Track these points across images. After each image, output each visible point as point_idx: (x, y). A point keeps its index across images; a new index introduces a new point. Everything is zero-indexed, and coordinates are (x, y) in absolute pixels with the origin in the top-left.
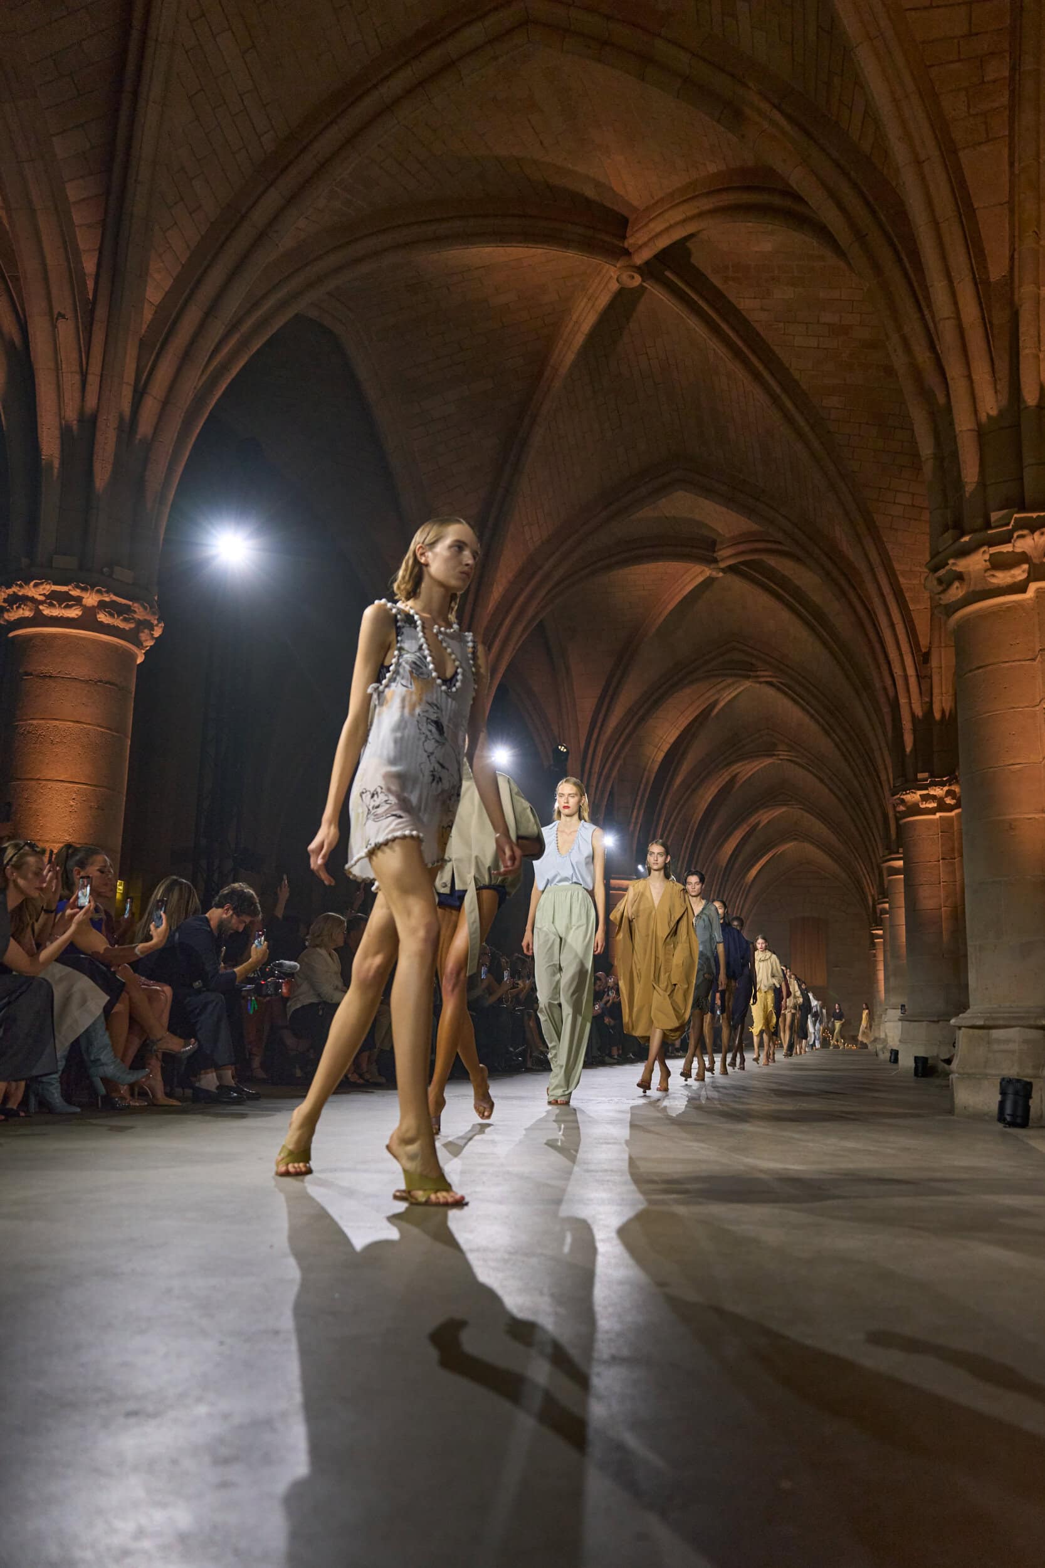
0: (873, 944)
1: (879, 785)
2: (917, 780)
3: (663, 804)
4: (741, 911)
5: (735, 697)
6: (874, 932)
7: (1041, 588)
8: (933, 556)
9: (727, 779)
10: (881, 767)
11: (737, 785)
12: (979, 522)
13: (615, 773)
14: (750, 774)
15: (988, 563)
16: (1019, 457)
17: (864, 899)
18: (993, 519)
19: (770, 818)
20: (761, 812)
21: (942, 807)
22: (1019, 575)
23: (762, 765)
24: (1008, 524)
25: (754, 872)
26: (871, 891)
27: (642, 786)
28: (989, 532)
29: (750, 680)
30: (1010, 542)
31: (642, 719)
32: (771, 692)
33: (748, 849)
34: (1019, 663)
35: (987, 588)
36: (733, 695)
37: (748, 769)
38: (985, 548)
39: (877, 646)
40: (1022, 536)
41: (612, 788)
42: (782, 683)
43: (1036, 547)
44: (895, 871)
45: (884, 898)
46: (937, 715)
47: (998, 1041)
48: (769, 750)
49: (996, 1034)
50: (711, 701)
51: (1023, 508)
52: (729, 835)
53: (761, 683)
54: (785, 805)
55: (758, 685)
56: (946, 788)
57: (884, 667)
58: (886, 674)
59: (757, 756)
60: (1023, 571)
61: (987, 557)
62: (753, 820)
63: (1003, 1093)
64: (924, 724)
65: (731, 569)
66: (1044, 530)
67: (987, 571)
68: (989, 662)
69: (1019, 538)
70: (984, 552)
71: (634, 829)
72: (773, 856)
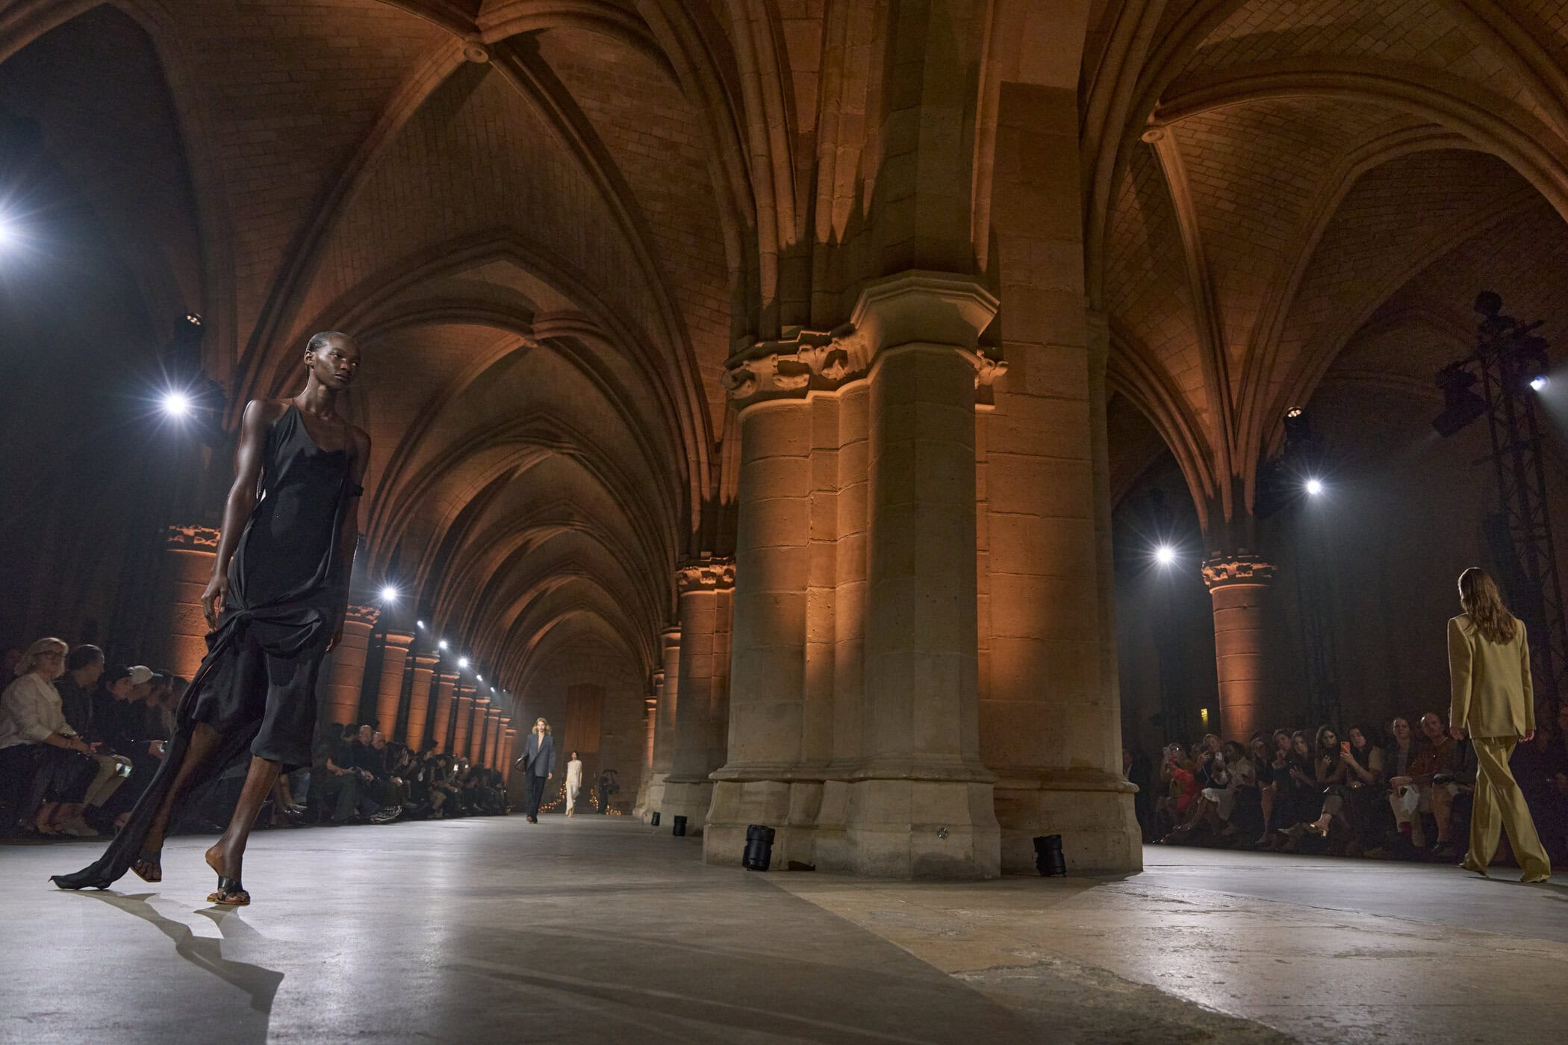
0: (647, 713)
2: (700, 557)
4: (521, 675)
5: (535, 466)
6: (648, 702)
7: (818, 396)
8: (730, 356)
9: (519, 544)
11: (530, 550)
12: (772, 332)
13: (404, 527)
14: (542, 541)
15: (776, 369)
16: (809, 283)
17: (642, 670)
18: (782, 332)
19: (558, 586)
20: (550, 579)
21: (720, 584)
22: (801, 383)
23: (557, 533)
24: (795, 338)
25: (537, 638)
26: (649, 662)
27: (432, 543)
28: (780, 342)
29: (553, 450)
30: (795, 352)
32: (572, 464)
33: (534, 614)
34: (793, 459)
35: (774, 390)
36: (534, 463)
37: (540, 536)
38: (775, 356)
39: (676, 432)
40: (805, 350)
41: (400, 540)
42: (582, 456)
43: (816, 361)
44: (672, 643)
45: (661, 668)
46: (723, 501)
47: (750, 793)
48: (564, 520)
49: (748, 786)
50: (510, 467)
51: (807, 326)
53: (563, 454)
54: (575, 574)
55: (560, 456)
56: (725, 567)
57: (680, 452)
58: (681, 458)
59: (553, 524)
60: (805, 380)
61: (776, 363)
62: (542, 586)
63: (749, 840)
64: (711, 507)
65: (546, 342)
66: (824, 347)
67: (774, 375)
68: (770, 454)
69: (803, 350)
70: (774, 358)
71: (419, 585)
72: (558, 624)
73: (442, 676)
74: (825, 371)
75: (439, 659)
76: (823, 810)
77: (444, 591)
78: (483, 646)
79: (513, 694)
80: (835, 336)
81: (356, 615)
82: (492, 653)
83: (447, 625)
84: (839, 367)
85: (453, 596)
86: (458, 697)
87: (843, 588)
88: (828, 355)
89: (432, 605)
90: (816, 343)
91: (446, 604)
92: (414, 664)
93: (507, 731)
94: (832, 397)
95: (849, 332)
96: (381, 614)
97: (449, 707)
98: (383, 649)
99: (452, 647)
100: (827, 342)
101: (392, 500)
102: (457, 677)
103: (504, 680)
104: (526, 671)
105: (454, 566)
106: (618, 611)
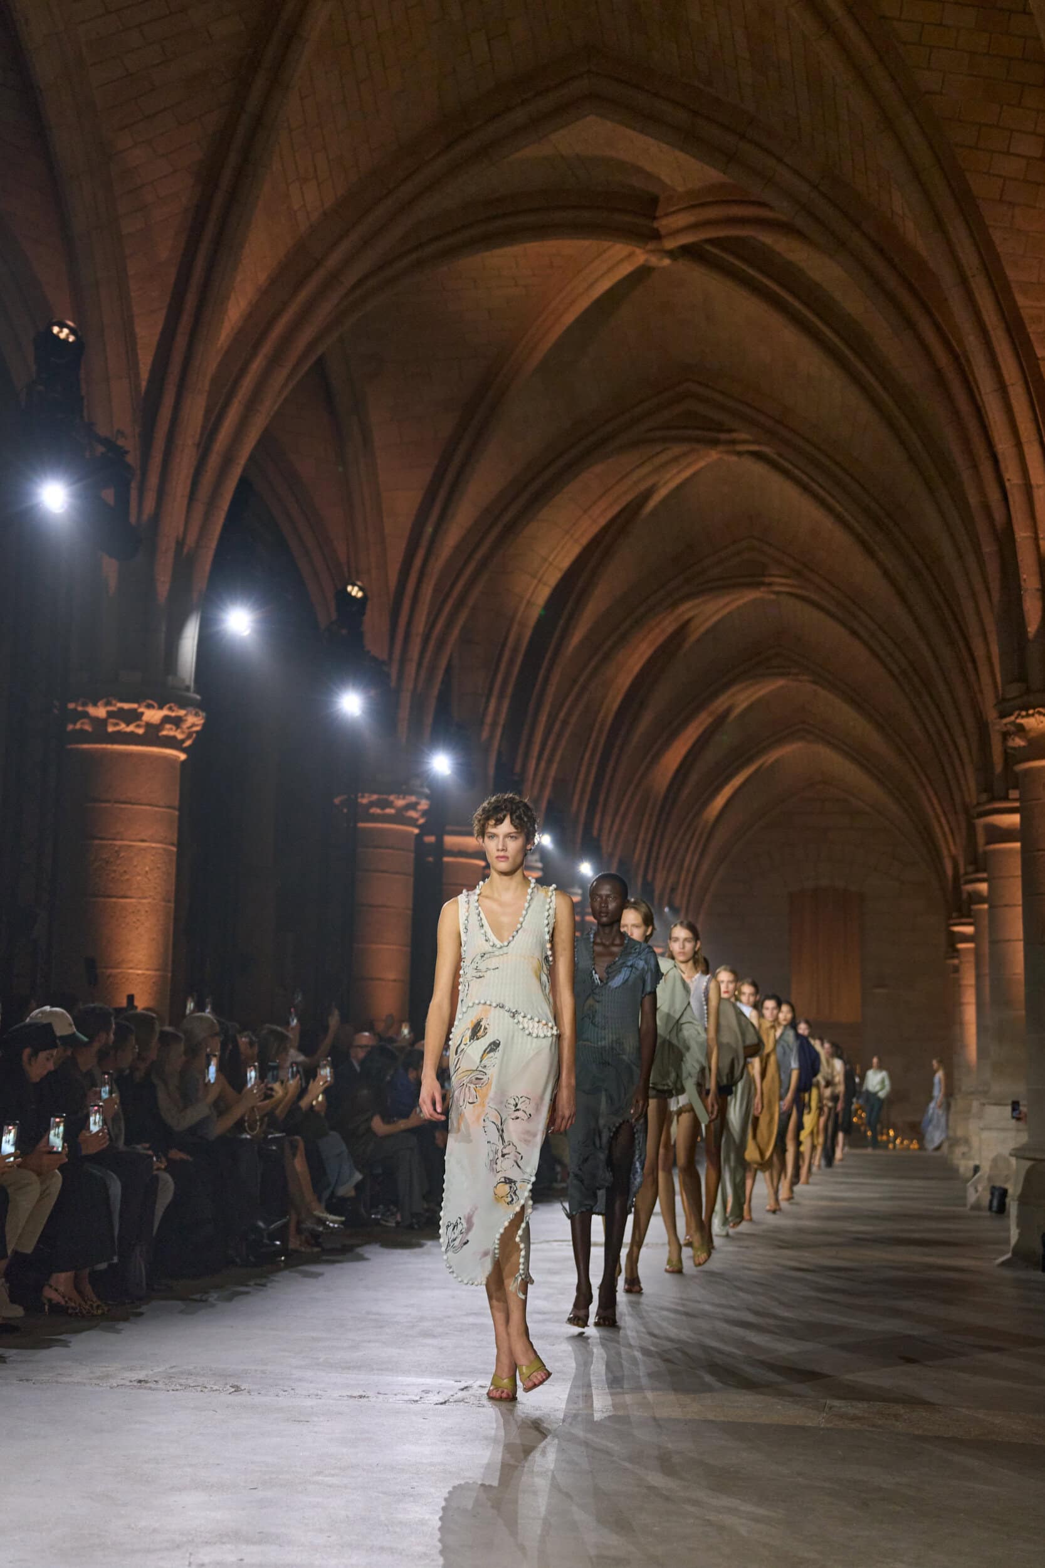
0: (955, 952)
1: (970, 665)
3: (547, 679)
4: (695, 876)
5: (689, 480)
6: (957, 929)
9: (670, 630)
10: (973, 629)
11: (693, 638)
13: (456, 632)
14: (715, 619)
17: (935, 858)
19: (753, 698)
20: (738, 688)
23: (740, 602)
25: (720, 801)
26: (952, 849)
27: (508, 654)
29: (721, 448)
31: (511, 529)
32: (759, 469)
33: (710, 757)
36: (686, 474)
37: (711, 611)
39: (973, 425)
41: (451, 657)
45: (977, 871)
48: (753, 577)
50: (643, 487)
52: (674, 734)
53: (739, 454)
54: (782, 675)
55: (734, 458)
57: (986, 469)
59: (734, 586)
62: (720, 703)
65: (689, 252)
71: (491, 737)
72: (756, 771)
75: (542, 869)
77: (538, 739)
78: (618, 833)
79: (683, 913)
81: (388, 810)
82: (636, 841)
83: (549, 802)
85: (555, 749)
91: (543, 765)
96: (431, 806)
98: (439, 864)
99: (563, 843)
101: (429, 586)
103: (664, 889)
104: (705, 867)
105: (551, 690)
106: (876, 741)
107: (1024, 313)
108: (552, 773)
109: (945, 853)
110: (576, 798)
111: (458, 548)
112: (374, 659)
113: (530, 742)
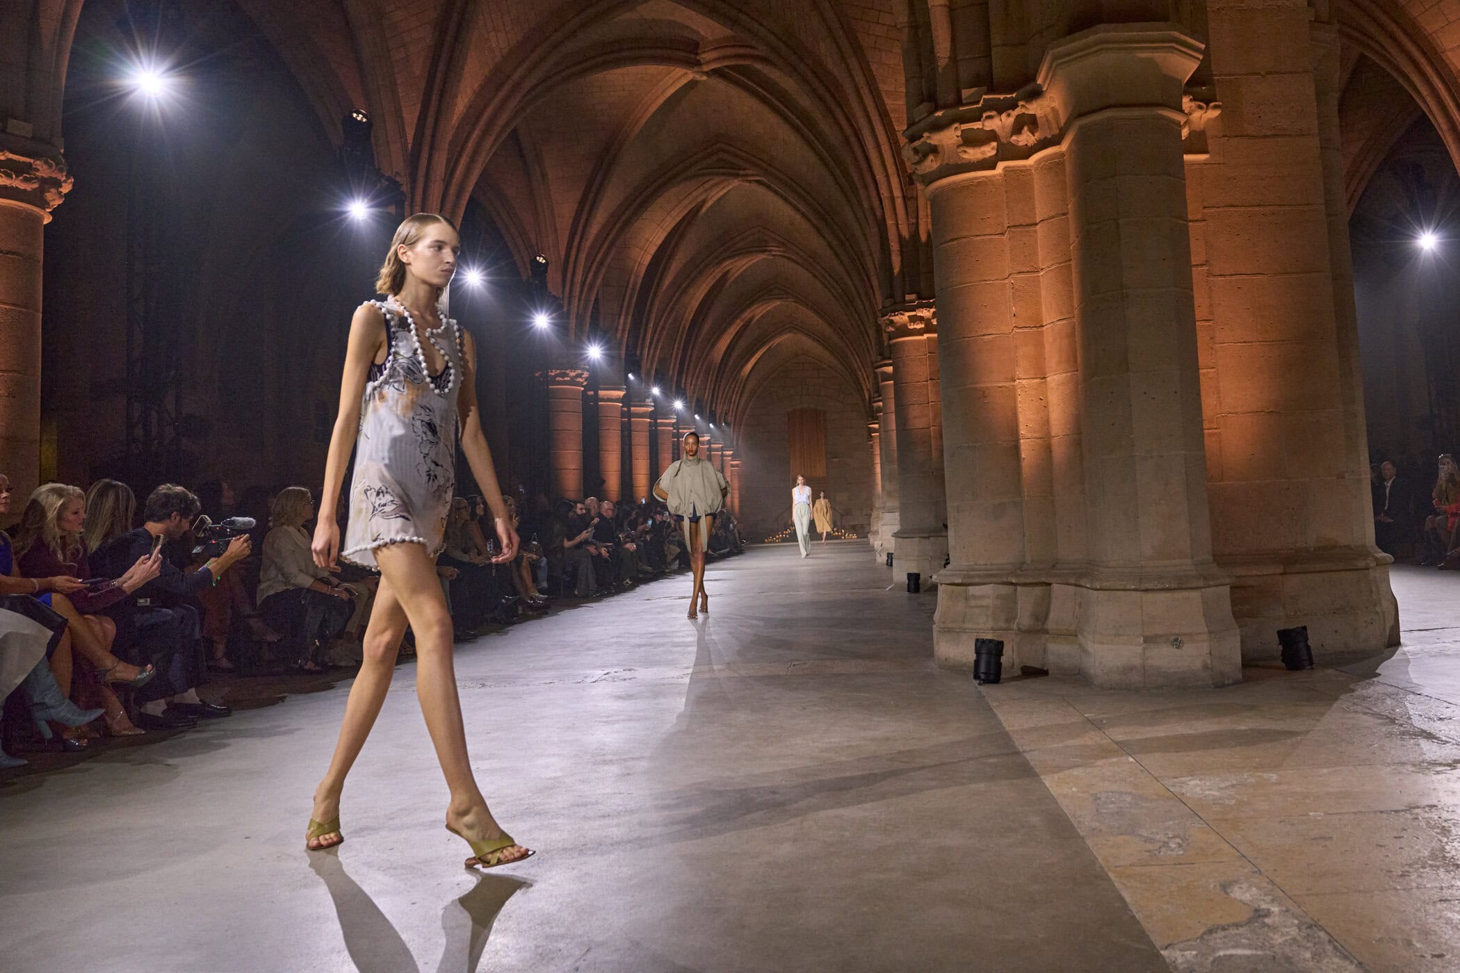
0: (871, 437)
2: (904, 301)
3: (652, 304)
4: (738, 405)
5: (724, 195)
6: (871, 426)
7: (1008, 166)
8: (910, 125)
9: (718, 277)
11: (730, 281)
12: (951, 98)
13: (599, 281)
14: (741, 270)
15: (960, 138)
16: (987, 36)
17: (860, 390)
18: (963, 97)
19: (763, 312)
20: (756, 306)
21: (929, 329)
22: (989, 152)
23: (753, 261)
24: (978, 102)
25: (749, 366)
26: (867, 385)
27: (629, 291)
28: (961, 108)
29: (740, 179)
30: (980, 120)
31: (627, 223)
32: (759, 189)
33: (742, 343)
34: (989, 237)
35: (959, 163)
36: (721, 194)
37: (740, 266)
38: (957, 125)
39: (864, 166)
40: (990, 117)
41: (597, 294)
42: (771, 182)
43: (1003, 128)
44: (886, 377)
45: (879, 396)
46: (923, 237)
47: (975, 597)
48: (761, 247)
49: (973, 590)
50: (699, 200)
51: (991, 90)
52: (724, 331)
53: (750, 182)
54: (779, 298)
55: (748, 184)
56: (933, 310)
57: (872, 187)
58: (874, 193)
59: (751, 252)
60: (993, 149)
61: (959, 133)
62: (747, 315)
63: (978, 652)
64: (911, 246)
65: (716, 73)
66: (1010, 111)
67: (959, 146)
68: (965, 234)
69: (987, 118)
70: (956, 128)
71: (622, 336)
72: (768, 349)
73: (659, 421)
74: (1014, 138)
75: (653, 405)
76: (1052, 615)
77: (649, 336)
78: (695, 385)
79: (732, 426)
80: (1021, 100)
81: (566, 379)
82: (705, 390)
83: (656, 370)
84: (1029, 133)
85: (658, 342)
86: (678, 439)
87: (1054, 380)
88: (1015, 119)
89: (638, 352)
90: (1001, 108)
91: (652, 351)
92: (629, 415)
93: (732, 462)
94: (1025, 166)
95: (1036, 94)
96: (590, 375)
97: (671, 451)
98: (597, 407)
99: (665, 392)
100: (1014, 106)
101: (583, 256)
102: (675, 421)
103: (721, 414)
104: (743, 399)
105: (655, 310)
106: (828, 331)
107: (888, 107)
108: (657, 354)
109: (864, 388)
110: (672, 365)
111: (597, 235)
112: (555, 298)
113: (644, 339)
